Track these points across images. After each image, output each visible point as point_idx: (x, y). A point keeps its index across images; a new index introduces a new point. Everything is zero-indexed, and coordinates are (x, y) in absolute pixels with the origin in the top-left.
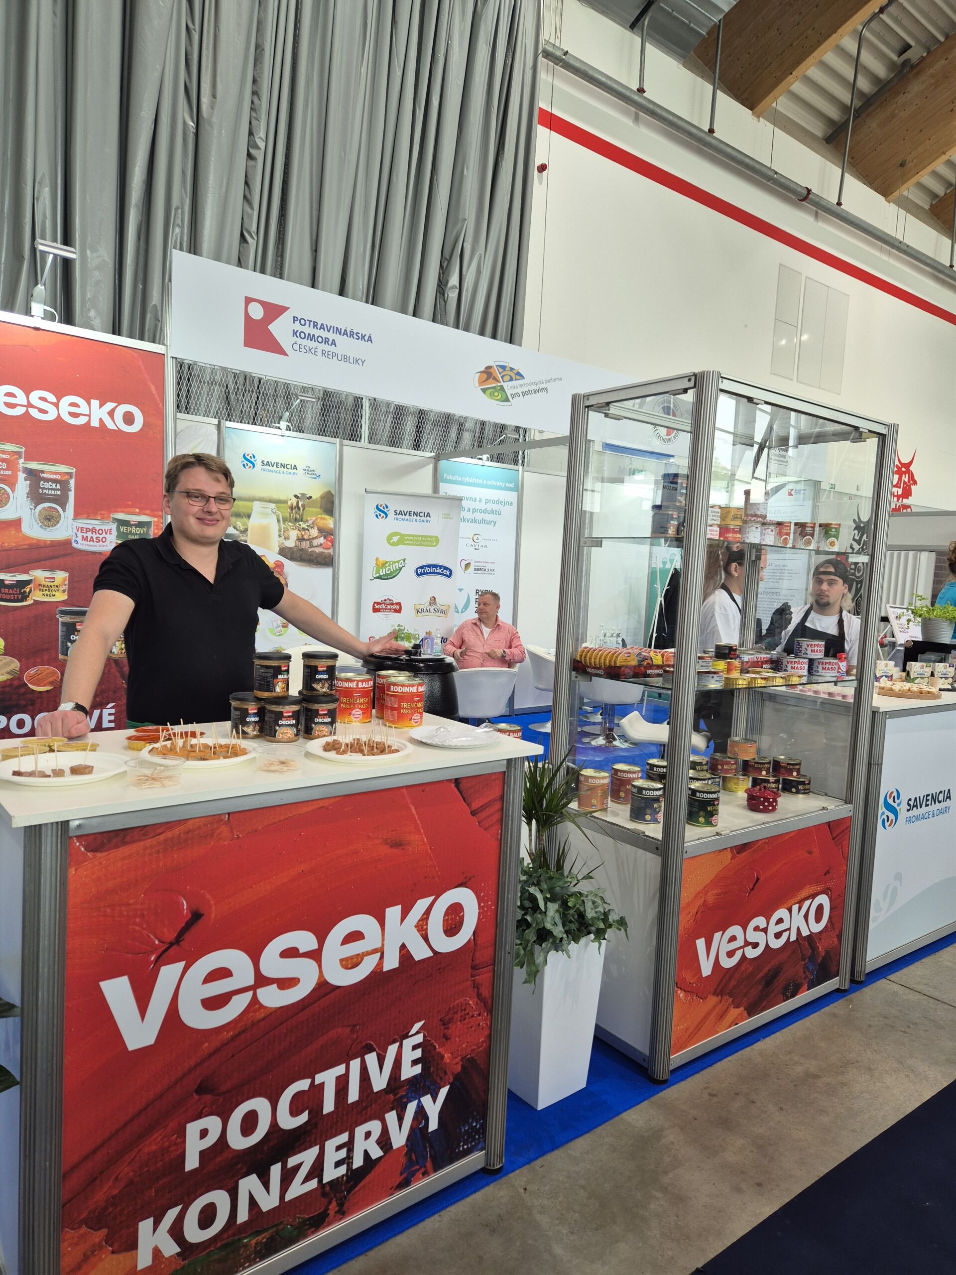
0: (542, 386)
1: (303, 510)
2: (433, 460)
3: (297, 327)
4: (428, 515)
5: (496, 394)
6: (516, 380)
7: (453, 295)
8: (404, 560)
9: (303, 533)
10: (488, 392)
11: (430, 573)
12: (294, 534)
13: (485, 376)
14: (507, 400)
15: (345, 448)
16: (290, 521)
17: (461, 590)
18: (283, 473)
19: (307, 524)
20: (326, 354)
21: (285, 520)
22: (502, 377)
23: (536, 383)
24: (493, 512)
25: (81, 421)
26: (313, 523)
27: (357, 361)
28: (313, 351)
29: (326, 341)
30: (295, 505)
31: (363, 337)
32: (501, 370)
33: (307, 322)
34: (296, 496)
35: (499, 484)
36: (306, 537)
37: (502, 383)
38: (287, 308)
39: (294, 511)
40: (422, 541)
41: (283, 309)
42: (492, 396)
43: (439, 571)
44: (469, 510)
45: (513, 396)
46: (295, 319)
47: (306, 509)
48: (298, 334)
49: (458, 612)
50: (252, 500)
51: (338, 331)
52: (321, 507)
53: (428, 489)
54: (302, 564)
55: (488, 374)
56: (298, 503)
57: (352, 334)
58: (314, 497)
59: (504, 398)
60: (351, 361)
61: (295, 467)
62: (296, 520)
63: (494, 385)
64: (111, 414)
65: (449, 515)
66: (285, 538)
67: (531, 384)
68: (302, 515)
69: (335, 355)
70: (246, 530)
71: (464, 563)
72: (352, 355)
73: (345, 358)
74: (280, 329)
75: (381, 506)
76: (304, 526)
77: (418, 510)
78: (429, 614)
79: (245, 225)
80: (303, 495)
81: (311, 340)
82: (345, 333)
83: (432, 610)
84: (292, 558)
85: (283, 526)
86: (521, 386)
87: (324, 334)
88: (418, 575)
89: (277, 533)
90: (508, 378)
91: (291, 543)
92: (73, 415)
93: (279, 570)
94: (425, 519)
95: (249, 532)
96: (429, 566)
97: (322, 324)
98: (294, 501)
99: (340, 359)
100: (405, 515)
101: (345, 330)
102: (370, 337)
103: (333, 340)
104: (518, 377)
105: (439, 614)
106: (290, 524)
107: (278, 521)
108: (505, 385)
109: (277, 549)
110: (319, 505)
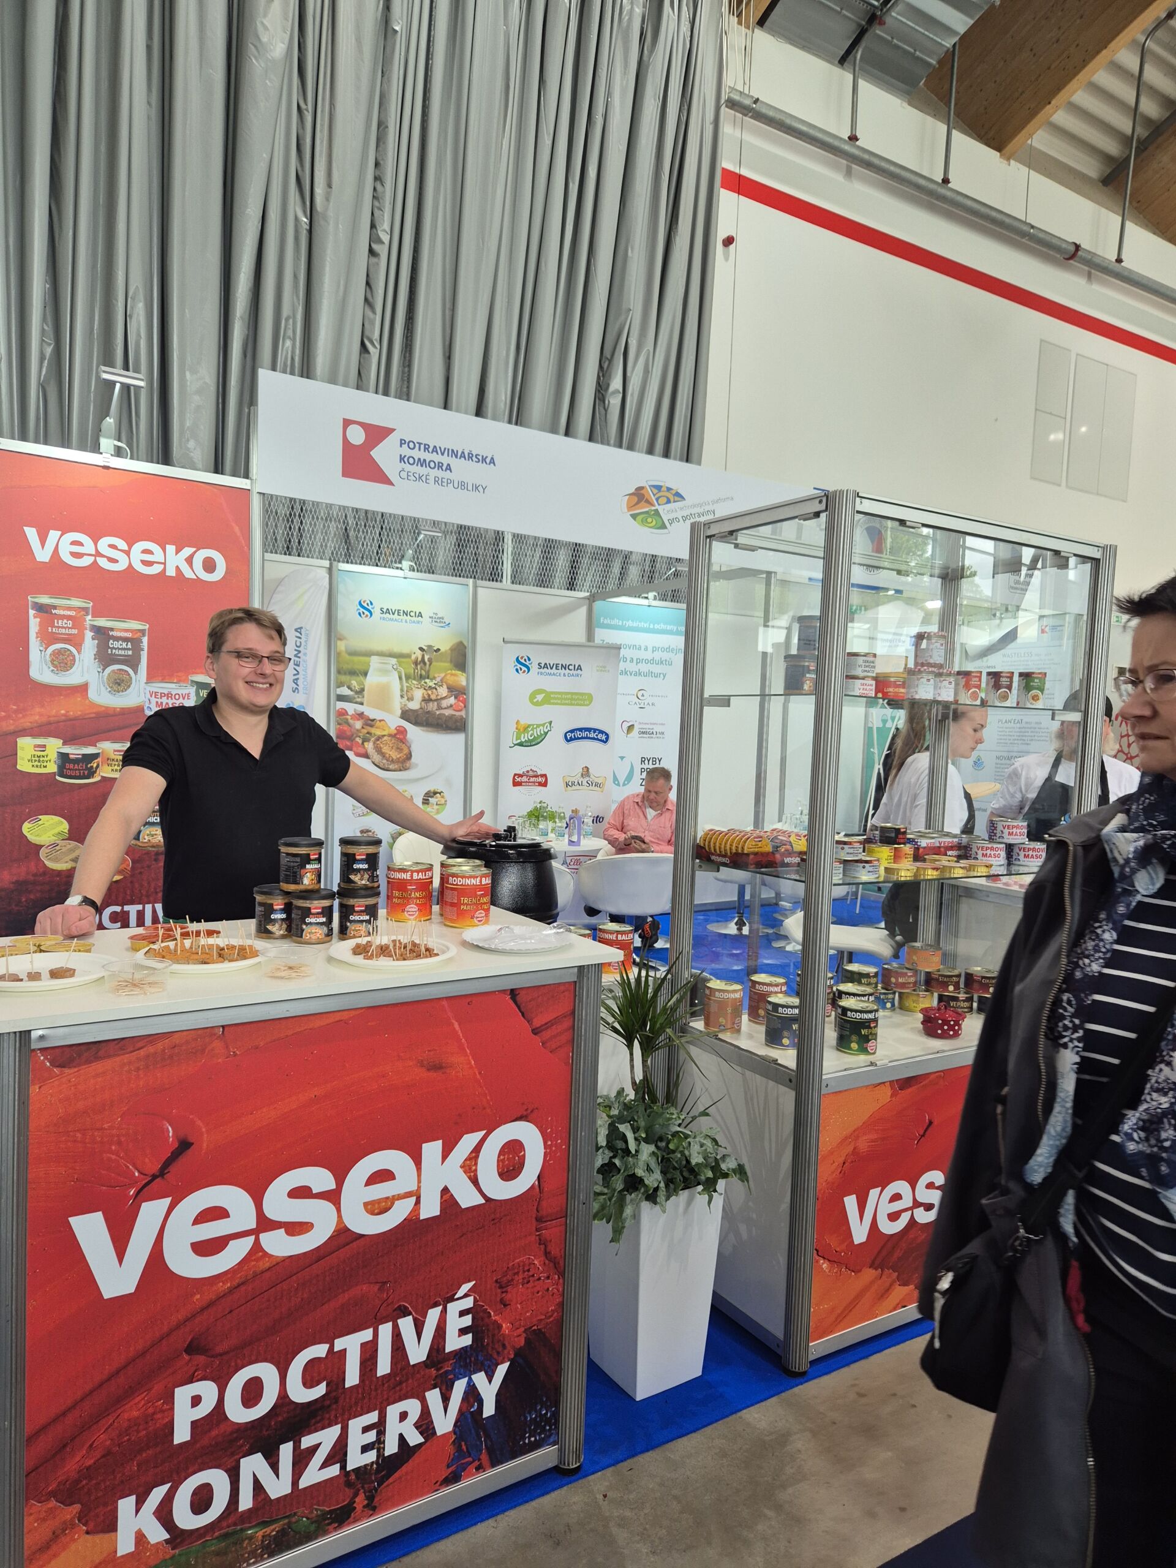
0: (707, 508)
1: (430, 665)
2: (587, 601)
3: (405, 451)
4: (579, 668)
5: (649, 520)
6: (674, 502)
7: (615, 402)
8: (550, 723)
9: (430, 692)
10: (639, 518)
11: (582, 738)
12: (419, 694)
13: (635, 499)
14: (663, 527)
15: (480, 590)
16: (414, 679)
17: (622, 758)
18: (406, 622)
19: (434, 682)
20: (440, 482)
21: (408, 677)
22: (657, 500)
23: (700, 505)
24: (662, 662)
25: (155, 570)
26: (442, 680)
27: (477, 488)
28: (424, 478)
29: (440, 466)
30: (420, 659)
31: (484, 460)
32: (655, 491)
33: (417, 445)
34: (421, 649)
35: (669, 627)
36: (433, 697)
37: (657, 507)
38: (393, 430)
39: (419, 667)
40: (572, 699)
41: (388, 431)
42: (644, 522)
43: (592, 735)
44: (632, 660)
45: (671, 521)
46: (402, 442)
47: (434, 664)
48: (406, 459)
49: (618, 785)
50: (369, 654)
51: (454, 453)
52: (451, 661)
53: (580, 637)
54: (430, 729)
55: (639, 496)
56: (423, 656)
57: (470, 456)
58: (443, 650)
59: (660, 524)
60: (470, 488)
61: (420, 615)
62: (421, 677)
63: (647, 510)
64: (189, 560)
65: (605, 667)
66: (408, 699)
67: (694, 506)
68: (429, 671)
69: (450, 481)
70: (363, 690)
71: (626, 725)
72: (470, 481)
73: (463, 485)
74: (385, 455)
75: (522, 658)
76: (431, 683)
77: (566, 662)
78: (581, 787)
79: (367, 333)
80: (430, 647)
81: (422, 466)
82: (463, 455)
83: (585, 783)
84: (416, 723)
85: (405, 684)
86: (681, 509)
87: (437, 458)
88: (568, 741)
89: (398, 693)
90: (665, 500)
91: (414, 705)
92: (146, 563)
93: (401, 737)
94: (575, 672)
95: (365, 693)
96: (580, 730)
97: (435, 447)
98: (419, 654)
99: (456, 486)
100: (551, 668)
101: (463, 453)
102: (492, 458)
103: (448, 465)
104: (677, 498)
105: (593, 788)
106: (414, 682)
107: (400, 678)
108: (660, 509)
109: (399, 712)
110: (449, 660)
